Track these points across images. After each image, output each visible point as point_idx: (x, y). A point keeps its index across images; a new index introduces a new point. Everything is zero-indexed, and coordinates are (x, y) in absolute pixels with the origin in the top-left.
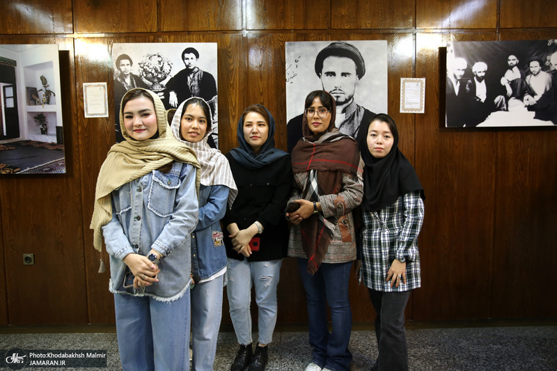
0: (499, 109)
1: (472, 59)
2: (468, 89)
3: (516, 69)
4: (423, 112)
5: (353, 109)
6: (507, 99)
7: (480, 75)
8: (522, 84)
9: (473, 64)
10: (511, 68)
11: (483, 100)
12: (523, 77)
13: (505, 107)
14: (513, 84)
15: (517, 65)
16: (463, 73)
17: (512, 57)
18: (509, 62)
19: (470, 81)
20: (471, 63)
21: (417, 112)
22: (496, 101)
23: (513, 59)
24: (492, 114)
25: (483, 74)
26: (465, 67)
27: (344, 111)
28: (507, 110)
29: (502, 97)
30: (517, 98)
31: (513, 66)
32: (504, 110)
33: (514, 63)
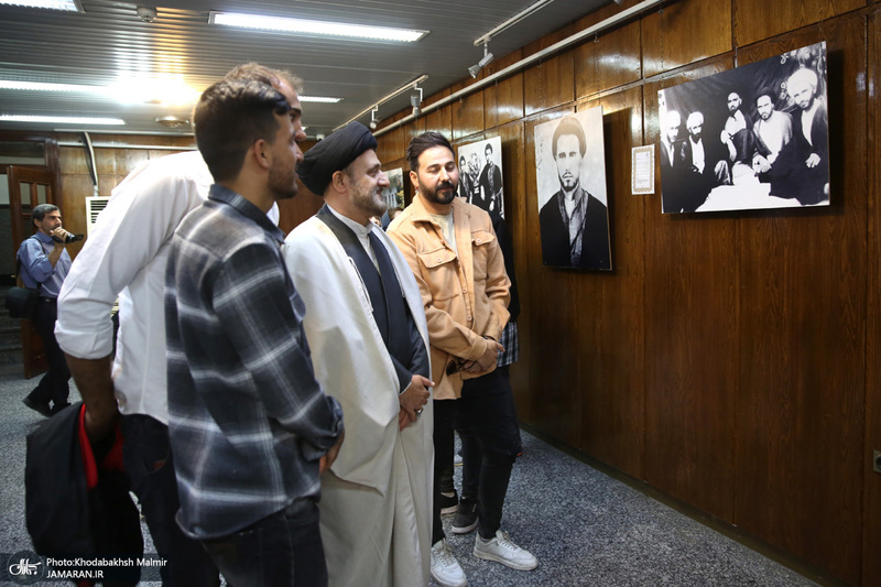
0: (721, 183)
1: (685, 110)
2: (683, 155)
3: (739, 114)
4: (653, 192)
5: (579, 196)
6: (731, 164)
7: (696, 131)
8: (749, 138)
9: (687, 117)
10: (732, 114)
11: (701, 171)
12: (750, 127)
13: (729, 179)
14: (736, 139)
15: (740, 108)
16: (676, 132)
17: (733, 96)
18: (730, 105)
19: (685, 143)
20: (685, 117)
21: (648, 193)
22: (716, 170)
23: (734, 100)
24: (713, 190)
25: (699, 130)
26: (678, 123)
27: (573, 198)
28: (732, 184)
29: (724, 162)
30: (744, 162)
31: (735, 111)
32: (728, 184)
33: (736, 104)
